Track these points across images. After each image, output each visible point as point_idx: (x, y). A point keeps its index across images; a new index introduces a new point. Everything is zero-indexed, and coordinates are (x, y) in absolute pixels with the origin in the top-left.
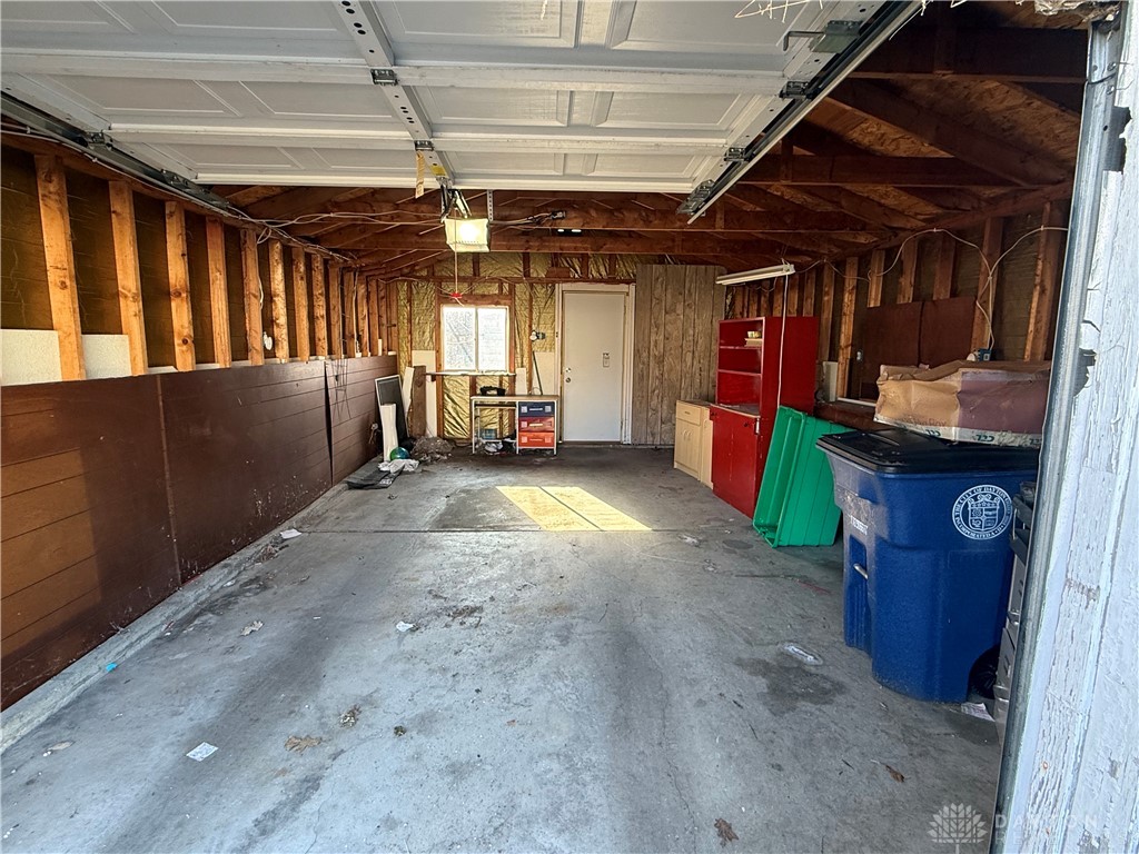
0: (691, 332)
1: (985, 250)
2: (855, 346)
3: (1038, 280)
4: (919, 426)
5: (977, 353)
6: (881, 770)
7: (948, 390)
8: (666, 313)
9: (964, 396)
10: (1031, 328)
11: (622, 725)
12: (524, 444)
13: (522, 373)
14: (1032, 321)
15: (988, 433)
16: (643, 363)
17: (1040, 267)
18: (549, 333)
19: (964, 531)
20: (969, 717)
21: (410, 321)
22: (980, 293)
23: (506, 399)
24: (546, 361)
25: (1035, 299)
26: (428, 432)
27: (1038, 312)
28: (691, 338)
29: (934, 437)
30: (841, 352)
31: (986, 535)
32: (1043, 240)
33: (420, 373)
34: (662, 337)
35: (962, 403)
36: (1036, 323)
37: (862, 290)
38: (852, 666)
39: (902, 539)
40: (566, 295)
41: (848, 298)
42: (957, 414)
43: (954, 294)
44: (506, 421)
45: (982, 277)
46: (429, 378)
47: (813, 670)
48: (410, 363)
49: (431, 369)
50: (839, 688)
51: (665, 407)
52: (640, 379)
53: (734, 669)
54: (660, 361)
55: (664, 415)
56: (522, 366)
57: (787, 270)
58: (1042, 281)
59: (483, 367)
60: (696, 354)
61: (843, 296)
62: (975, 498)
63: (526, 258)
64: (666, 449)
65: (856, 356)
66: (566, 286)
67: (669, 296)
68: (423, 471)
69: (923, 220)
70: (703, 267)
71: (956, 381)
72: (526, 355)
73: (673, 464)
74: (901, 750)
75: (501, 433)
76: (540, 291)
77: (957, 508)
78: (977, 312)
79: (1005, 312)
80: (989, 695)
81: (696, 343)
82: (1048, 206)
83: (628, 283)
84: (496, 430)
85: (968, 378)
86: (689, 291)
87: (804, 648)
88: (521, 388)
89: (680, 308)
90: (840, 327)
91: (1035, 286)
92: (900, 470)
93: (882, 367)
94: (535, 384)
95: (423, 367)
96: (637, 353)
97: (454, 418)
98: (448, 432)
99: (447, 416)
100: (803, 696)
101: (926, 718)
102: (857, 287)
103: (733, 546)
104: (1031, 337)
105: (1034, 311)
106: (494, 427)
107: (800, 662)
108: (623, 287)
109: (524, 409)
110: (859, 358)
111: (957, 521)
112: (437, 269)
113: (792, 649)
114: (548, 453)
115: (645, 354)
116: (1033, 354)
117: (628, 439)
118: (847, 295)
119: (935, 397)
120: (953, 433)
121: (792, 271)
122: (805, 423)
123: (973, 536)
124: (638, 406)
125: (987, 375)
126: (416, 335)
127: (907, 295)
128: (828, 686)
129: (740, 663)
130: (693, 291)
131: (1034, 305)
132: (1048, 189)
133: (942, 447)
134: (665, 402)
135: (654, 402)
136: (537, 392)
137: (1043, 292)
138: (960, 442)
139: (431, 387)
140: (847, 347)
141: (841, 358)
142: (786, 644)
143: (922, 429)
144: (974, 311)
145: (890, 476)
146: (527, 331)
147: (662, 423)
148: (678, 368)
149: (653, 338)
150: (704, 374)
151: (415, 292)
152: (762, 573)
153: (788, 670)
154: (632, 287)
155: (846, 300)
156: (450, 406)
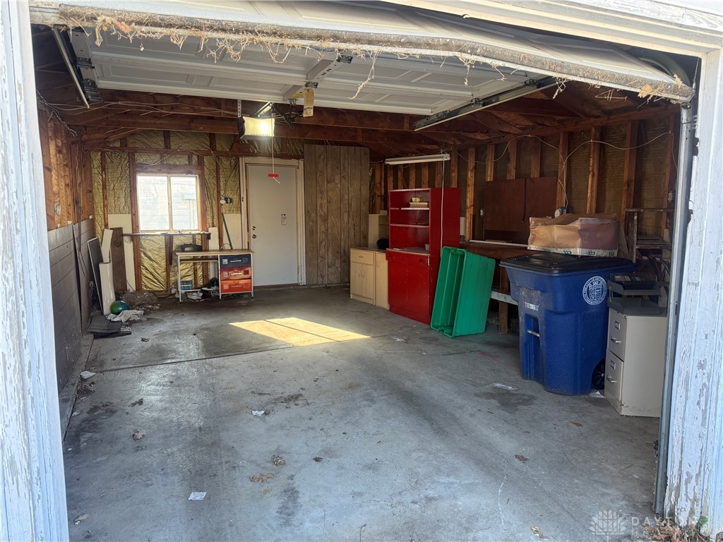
0: (346, 197)
1: (561, 150)
2: (477, 206)
3: (591, 169)
4: (559, 249)
5: (560, 209)
6: (571, 424)
7: (574, 229)
8: (328, 182)
9: (582, 232)
10: (589, 194)
11: (440, 432)
12: (226, 291)
13: (214, 231)
14: (589, 191)
15: (593, 251)
16: (313, 222)
17: (591, 162)
18: (235, 198)
19: (588, 301)
20: (594, 398)
21: (104, 187)
22: (559, 175)
23: (199, 254)
24: (233, 221)
25: (590, 180)
26: (128, 287)
27: (592, 186)
28: (347, 202)
29: (568, 254)
30: (467, 210)
31: (597, 302)
32: (592, 147)
33: (118, 234)
34: (325, 201)
35: (581, 236)
36: (591, 192)
37: (480, 170)
38: (531, 387)
39: (561, 308)
40: (249, 167)
41: (470, 176)
42: (579, 242)
43: (542, 174)
44: (200, 273)
45: (560, 166)
46: (126, 239)
47: (516, 392)
48: (106, 226)
49: (127, 230)
50: (532, 398)
51: (330, 255)
52: (310, 233)
53: (476, 398)
54: (325, 219)
55: (330, 261)
56: (213, 226)
57: (446, 157)
58: (593, 169)
59: (177, 227)
60: (351, 214)
61: (467, 173)
62: (592, 284)
63: (212, 137)
64: (334, 287)
65: (480, 213)
66: (249, 160)
67: (329, 170)
68: (148, 319)
69: (520, 129)
70: (353, 148)
71: (577, 224)
72: (216, 217)
73: (350, 296)
74: (574, 416)
75: (196, 283)
76: (225, 163)
77: (585, 290)
78: (559, 186)
79: (573, 186)
80: (601, 387)
81: (350, 205)
82: (593, 129)
83: (298, 158)
84: (191, 281)
85: (583, 223)
86: (344, 166)
87: (504, 384)
88: (213, 244)
89: (337, 179)
90: (466, 193)
91: (590, 172)
92: (561, 271)
93: (530, 218)
94: (225, 240)
95: (120, 229)
96: (307, 213)
97: (151, 273)
98: (146, 286)
99: (144, 271)
100: (519, 404)
101: (578, 402)
102: (475, 168)
103: (428, 340)
104: (589, 200)
105: (589, 186)
106: (188, 279)
107: (507, 390)
108: (294, 162)
109: (225, 261)
110: (482, 214)
111: (585, 296)
112: (130, 140)
113: (498, 385)
114: (247, 296)
115: (313, 215)
116: (591, 209)
117: (303, 281)
118: (469, 173)
119: (567, 233)
120: (578, 251)
121: (449, 159)
122: (467, 256)
123: (592, 303)
124: (310, 254)
125: (591, 221)
126: (111, 200)
127: (512, 175)
128: (526, 397)
129: (476, 395)
130: (346, 165)
131: (590, 182)
132: (593, 120)
133: (573, 259)
134: (330, 251)
135: (322, 251)
136: (227, 247)
137: (593, 175)
138: (582, 256)
139: (128, 247)
140: (471, 207)
141: (468, 215)
142: (494, 383)
143: (561, 251)
144: (556, 185)
145: (555, 275)
146: (216, 196)
147: (329, 267)
148: (339, 224)
149: (319, 203)
150: (357, 228)
151: (108, 160)
152: (455, 352)
153: (503, 394)
154: (301, 162)
155: (469, 176)
156: (146, 262)
